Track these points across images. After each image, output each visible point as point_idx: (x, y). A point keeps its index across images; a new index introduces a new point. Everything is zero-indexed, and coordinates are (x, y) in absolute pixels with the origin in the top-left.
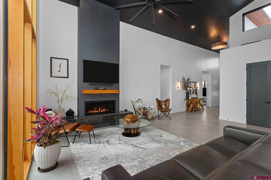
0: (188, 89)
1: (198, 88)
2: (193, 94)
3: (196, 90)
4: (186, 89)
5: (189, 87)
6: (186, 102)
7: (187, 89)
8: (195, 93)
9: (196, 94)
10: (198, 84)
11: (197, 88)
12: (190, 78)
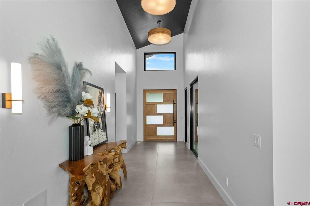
0: (82, 110)
1: (109, 110)
2: (95, 130)
3: (103, 116)
4: (68, 110)
5: (81, 102)
6: (66, 176)
7: (73, 114)
8: (101, 126)
9: (105, 130)
10: (108, 95)
11: (105, 107)
12: (85, 66)
